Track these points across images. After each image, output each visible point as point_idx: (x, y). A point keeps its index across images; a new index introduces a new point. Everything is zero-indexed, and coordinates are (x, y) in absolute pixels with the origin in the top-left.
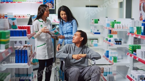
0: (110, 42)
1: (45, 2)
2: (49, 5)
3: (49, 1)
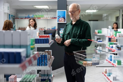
0: (112, 48)
1: (59, 17)
2: (62, 20)
3: (62, 17)
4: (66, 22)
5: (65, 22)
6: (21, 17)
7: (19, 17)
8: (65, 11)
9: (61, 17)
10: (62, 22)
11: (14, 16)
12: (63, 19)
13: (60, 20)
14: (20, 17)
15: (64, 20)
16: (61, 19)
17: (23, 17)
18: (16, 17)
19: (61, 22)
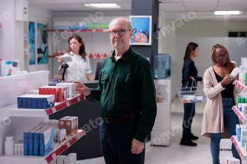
1: (134, 31)
2: (141, 38)
3: (141, 31)
4: (150, 44)
5: (148, 42)
6: (60, 27)
7: (56, 28)
8: (149, 18)
9: (139, 32)
10: (142, 42)
11: (45, 26)
12: (144, 36)
13: (136, 39)
14: (58, 28)
15: (147, 39)
16: (139, 37)
17: (64, 27)
18: (50, 28)
19: (139, 42)
